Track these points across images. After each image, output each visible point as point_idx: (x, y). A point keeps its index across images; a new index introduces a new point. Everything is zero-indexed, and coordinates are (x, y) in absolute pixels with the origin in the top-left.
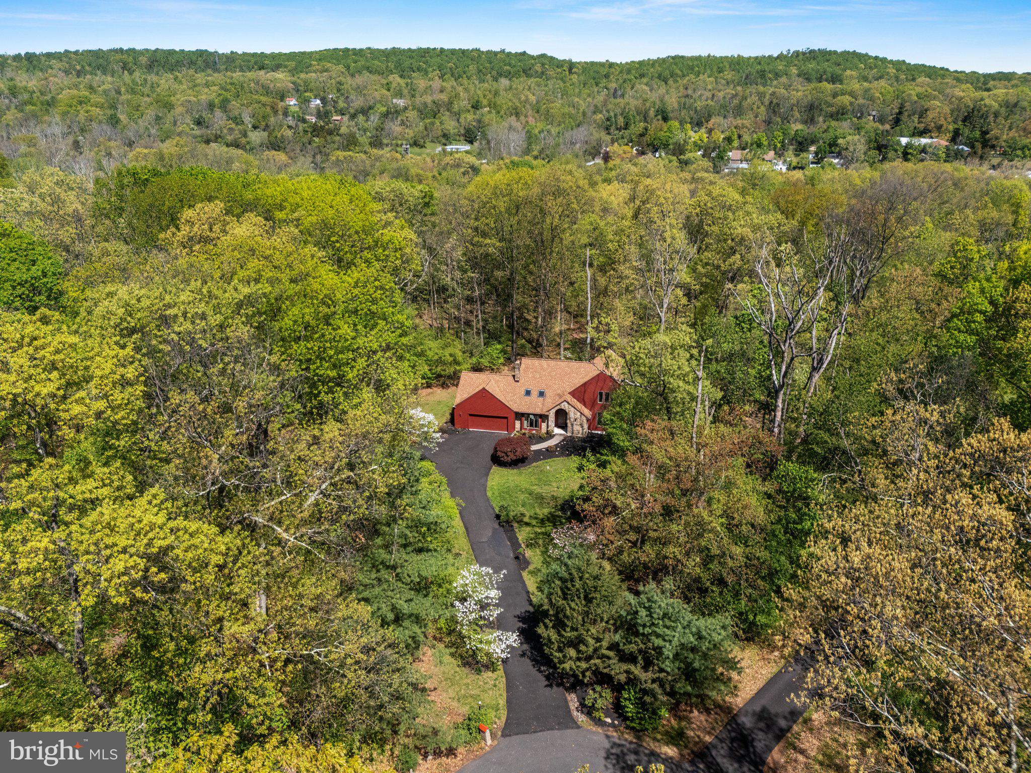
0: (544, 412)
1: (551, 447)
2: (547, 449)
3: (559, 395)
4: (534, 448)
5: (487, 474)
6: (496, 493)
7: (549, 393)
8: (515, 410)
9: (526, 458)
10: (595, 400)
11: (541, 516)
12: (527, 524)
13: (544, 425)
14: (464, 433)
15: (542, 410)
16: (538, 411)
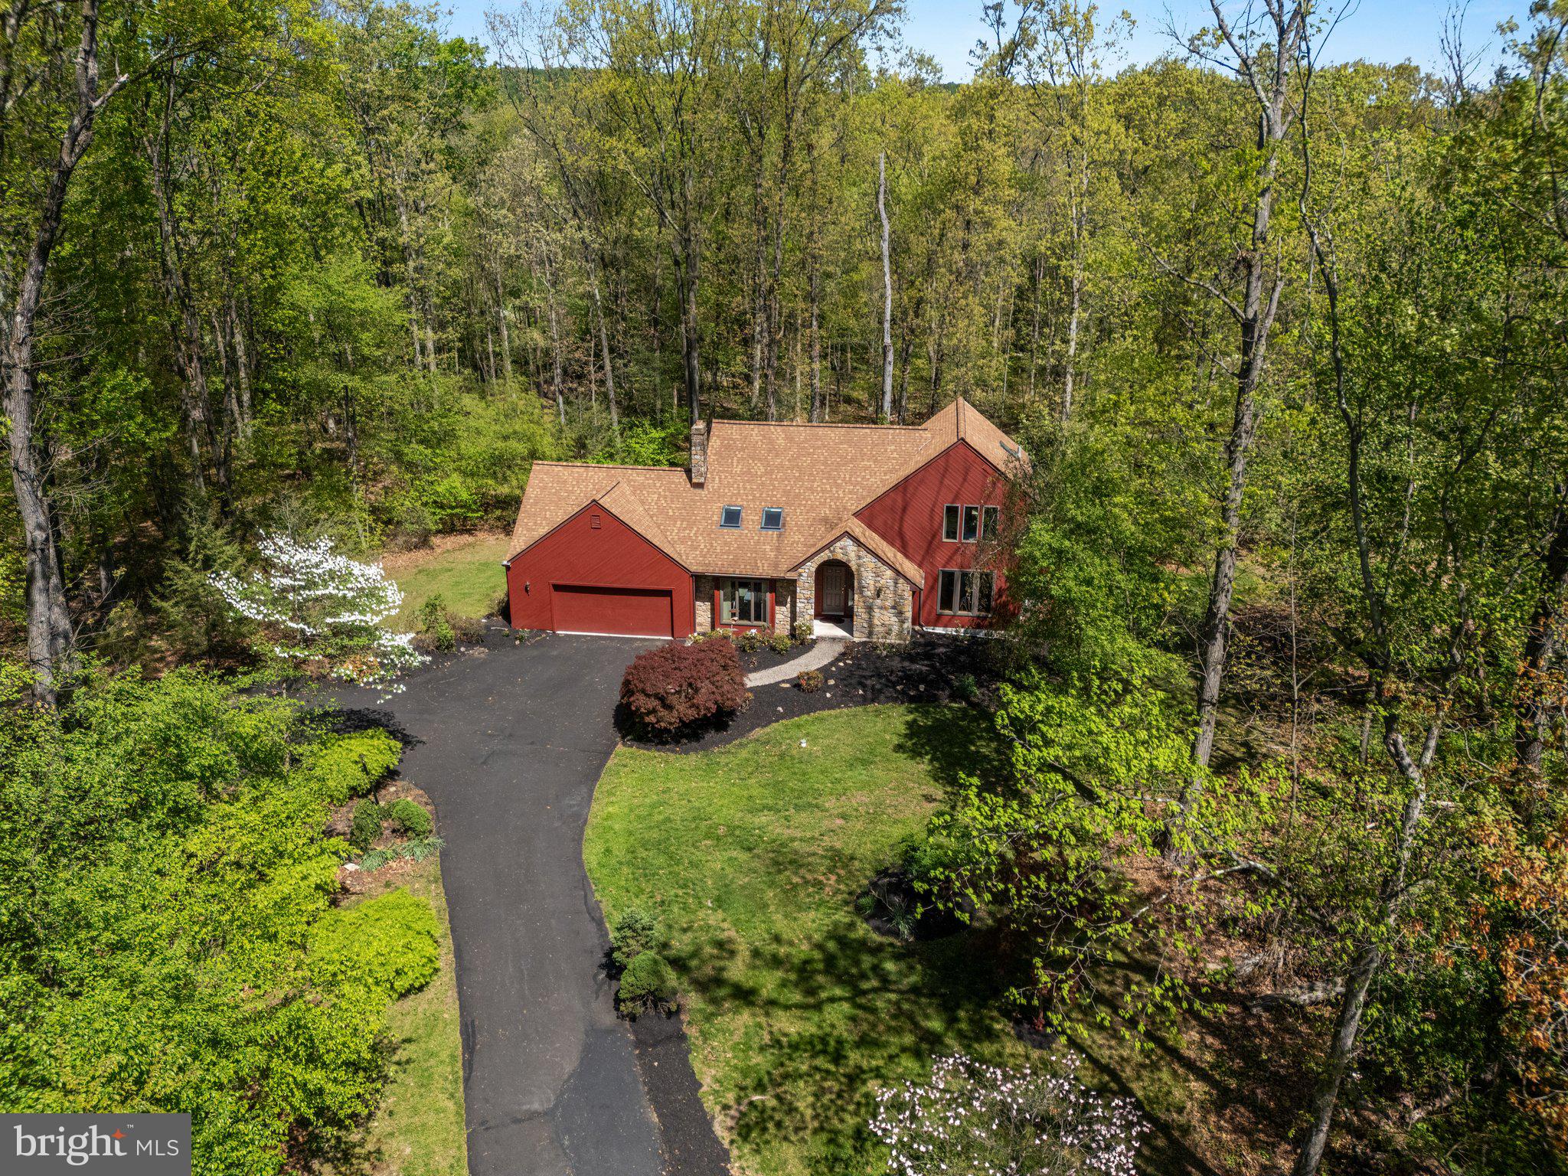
0: (781, 572)
1: (809, 676)
2: (796, 684)
3: (825, 520)
4: (756, 679)
5: (592, 776)
6: (619, 851)
7: (794, 518)
8: (694, 568)
9: (731, 713)
10: (935, 535)
11: (803, 950)
12: (745, 996)
13: (782, 613)
14: (540, 644)
15: (776, 566)
16: (764, 570)
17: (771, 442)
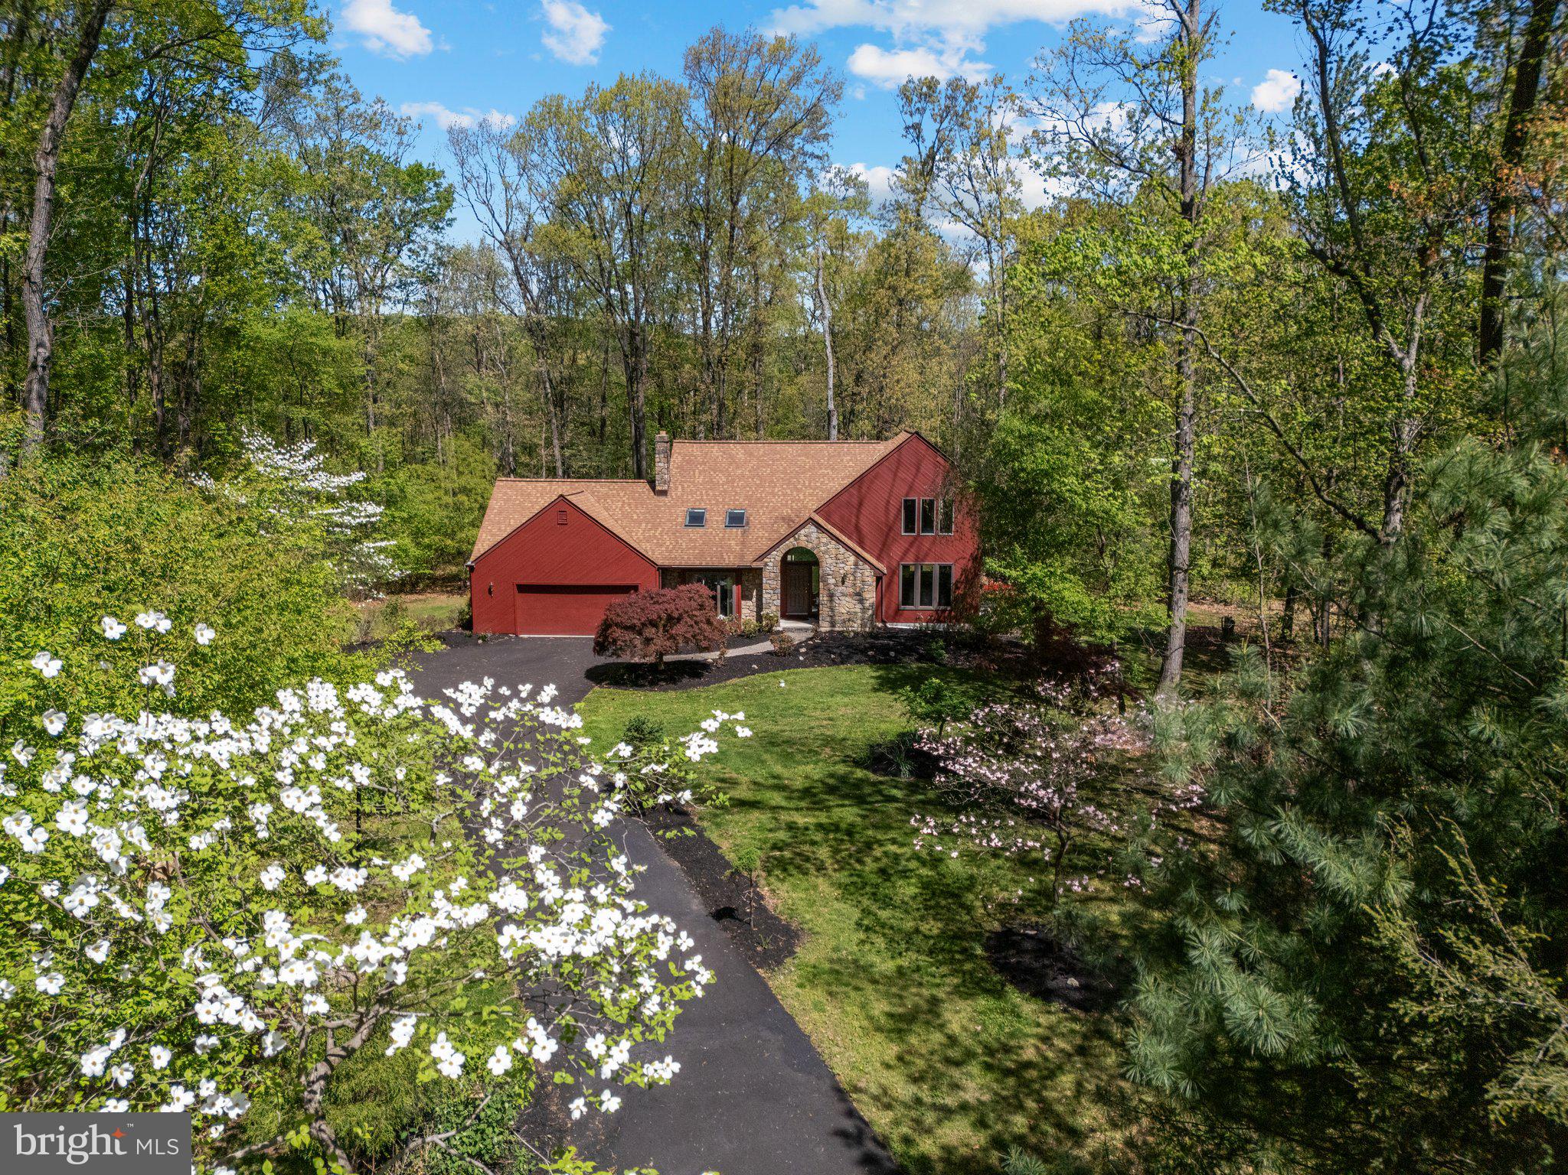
0: (748, 560)
3: (788, 519)
7: (757, 517)
8: (660, 562)
10: (893, 528)
13: (748, 608)
14: (503, 643)
15: (742, 556)
16: (730, 561)
17: (731, 456)
